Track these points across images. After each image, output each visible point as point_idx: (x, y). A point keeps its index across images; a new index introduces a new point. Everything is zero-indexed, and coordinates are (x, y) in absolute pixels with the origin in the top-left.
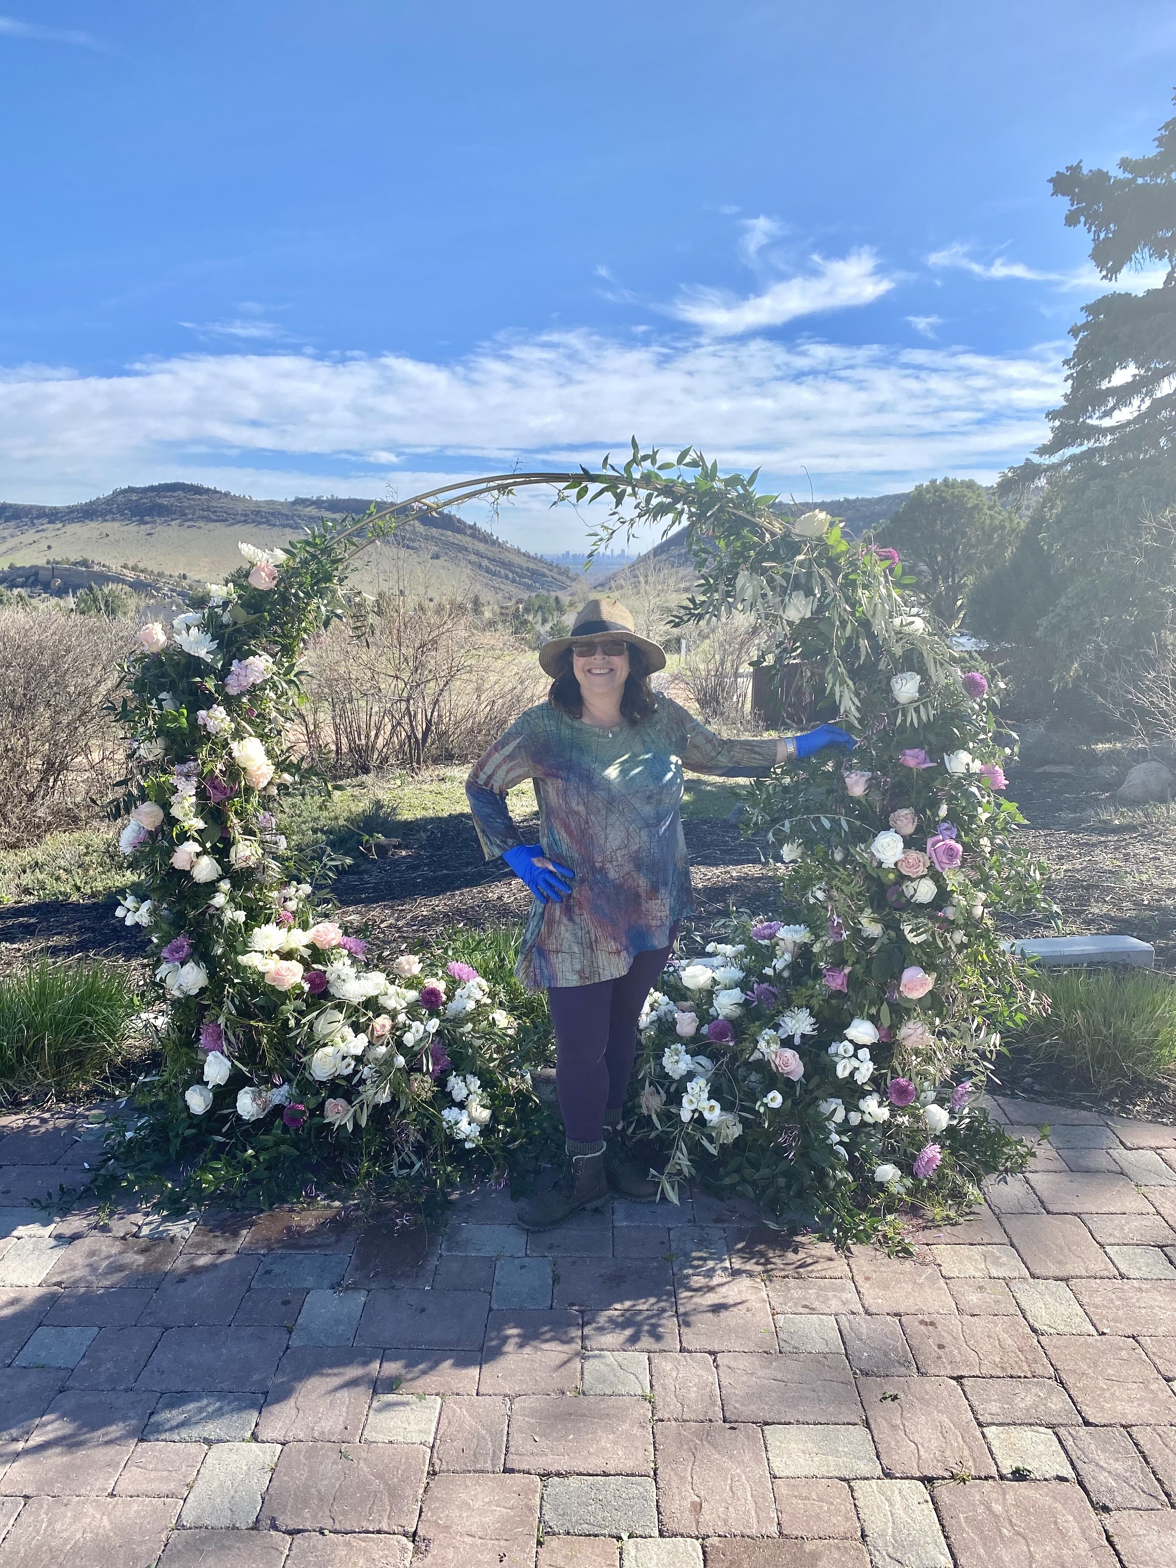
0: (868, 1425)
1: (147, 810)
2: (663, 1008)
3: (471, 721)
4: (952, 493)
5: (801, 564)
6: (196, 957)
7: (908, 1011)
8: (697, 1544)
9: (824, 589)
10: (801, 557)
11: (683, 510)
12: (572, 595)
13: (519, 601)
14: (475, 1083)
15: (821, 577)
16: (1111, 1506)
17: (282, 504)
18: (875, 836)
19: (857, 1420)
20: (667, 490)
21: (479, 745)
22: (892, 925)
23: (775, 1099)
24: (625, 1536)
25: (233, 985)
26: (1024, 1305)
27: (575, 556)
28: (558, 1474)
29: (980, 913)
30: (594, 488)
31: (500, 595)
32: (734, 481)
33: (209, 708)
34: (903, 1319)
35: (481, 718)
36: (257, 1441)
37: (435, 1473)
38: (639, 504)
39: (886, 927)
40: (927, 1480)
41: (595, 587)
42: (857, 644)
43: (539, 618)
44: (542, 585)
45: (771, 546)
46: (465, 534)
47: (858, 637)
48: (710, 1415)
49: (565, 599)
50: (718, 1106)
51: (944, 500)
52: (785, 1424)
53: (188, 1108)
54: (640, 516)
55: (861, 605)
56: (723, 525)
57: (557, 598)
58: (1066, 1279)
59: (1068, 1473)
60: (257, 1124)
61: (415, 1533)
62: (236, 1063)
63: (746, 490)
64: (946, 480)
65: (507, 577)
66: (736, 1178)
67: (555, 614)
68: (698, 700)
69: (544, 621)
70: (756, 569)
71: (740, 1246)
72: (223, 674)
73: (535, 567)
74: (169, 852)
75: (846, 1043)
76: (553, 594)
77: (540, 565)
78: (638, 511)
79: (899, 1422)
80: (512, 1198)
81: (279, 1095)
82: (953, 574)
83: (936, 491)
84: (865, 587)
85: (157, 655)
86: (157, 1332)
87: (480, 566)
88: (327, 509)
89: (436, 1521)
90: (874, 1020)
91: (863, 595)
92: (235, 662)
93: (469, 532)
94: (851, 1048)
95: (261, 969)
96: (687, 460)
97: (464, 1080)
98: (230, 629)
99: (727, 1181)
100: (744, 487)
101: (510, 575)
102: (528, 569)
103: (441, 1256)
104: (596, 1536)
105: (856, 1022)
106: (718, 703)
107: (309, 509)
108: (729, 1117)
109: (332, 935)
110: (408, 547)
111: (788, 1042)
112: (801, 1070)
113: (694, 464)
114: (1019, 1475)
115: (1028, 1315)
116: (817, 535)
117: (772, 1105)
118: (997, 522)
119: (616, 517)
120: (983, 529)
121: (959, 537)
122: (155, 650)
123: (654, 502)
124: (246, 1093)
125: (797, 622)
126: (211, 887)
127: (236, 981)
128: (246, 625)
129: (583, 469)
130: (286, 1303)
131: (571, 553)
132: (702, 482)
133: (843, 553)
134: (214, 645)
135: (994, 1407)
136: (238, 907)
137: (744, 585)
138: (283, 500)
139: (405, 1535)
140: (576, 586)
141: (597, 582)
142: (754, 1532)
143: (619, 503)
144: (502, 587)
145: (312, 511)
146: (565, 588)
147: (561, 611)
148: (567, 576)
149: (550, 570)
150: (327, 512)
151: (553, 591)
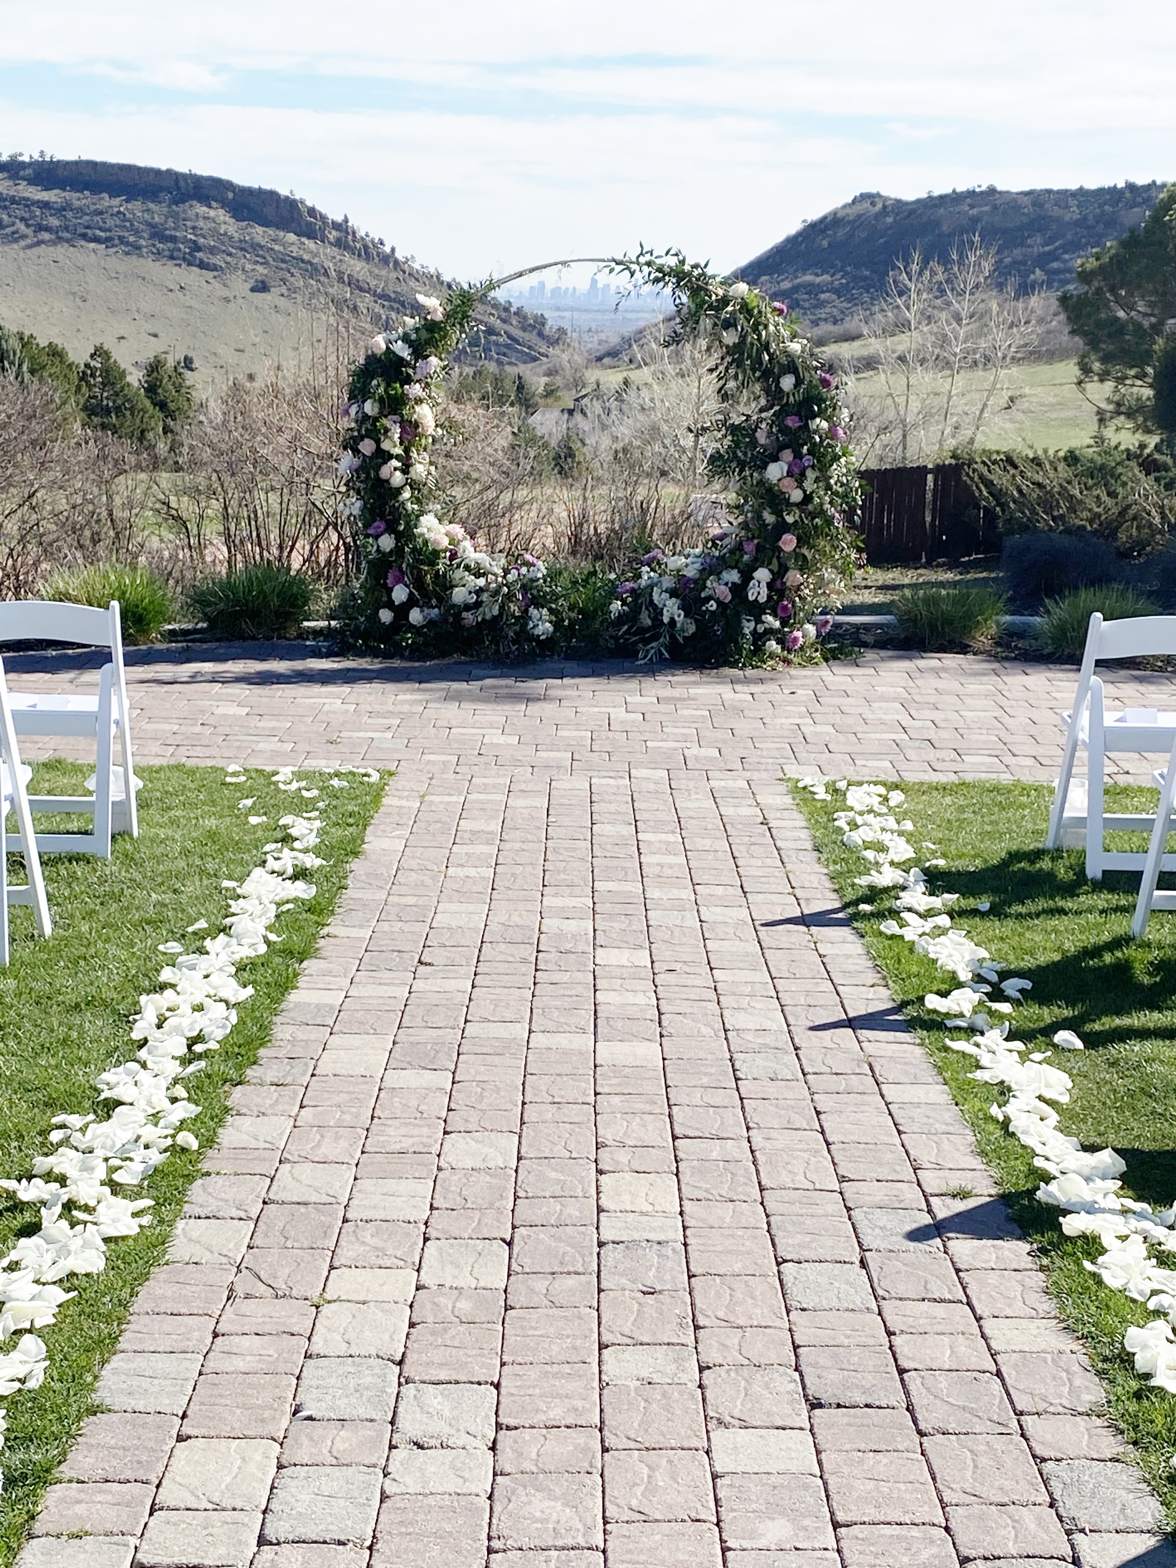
1: (367, 444)
2: (655, 578)
5: (729, 313)
6: (389, 531)
7: (787, 563)
10: (731, 308)
11: (669, 280)
12: (549, 373)
15: (741, 320)
20: (660, 269)
22: (779, 515)
23: (713, 606)
25: (410, 547)
30: (619, 268)
32: (696, 266)
33: (409, 384)
38: (644, 276)
39: (776, 516)
41: (599, 359)
45: (715, 302)
46: (323, 238)
49: (538, 382)
50: (683, 614)
53: (380, 620)
54: (645, 283)
57: (519, 380)
60: (422, 628)
62: (412, 590)
63: (702, 271)
72: (415, 367)
74: (379, 468)
75: (754, 581)
76: (511, 371)
78: (643, 280)
81: (433, 613)
85: (381, 355)
88: (32, 181)
90: (770, 569)
92: (421, 361)
93: (333, 235)
94: (756, 583)
95: (427, 538)
96: (670, 254)
97: (539, 610)
98: (418, 342)
105: (760, 570)
108: (689, 620)
109: (459, 531)
110: (203, 265)
111: (724, 584)
112: (730, 597)
113: (674, 256)
116: (741, 296)
117: (711, 609)
119: (631, 283)
122: (380, 352)
123: (652, 276)
124: (415, 610)
125: (731, 345)
126: (400, 490)
128: (426, 341)
129: (613, 257)
132: (679, 266)
134: (411, 350)
136: (413, 503)
140: (561, 356)
141: (604, 349)
143: (632, 276)
146: (535, 359)
147: (528, 407)
148: (540, 334)
149: (504, 321)
150: (31, 189)
151: (510, 363)
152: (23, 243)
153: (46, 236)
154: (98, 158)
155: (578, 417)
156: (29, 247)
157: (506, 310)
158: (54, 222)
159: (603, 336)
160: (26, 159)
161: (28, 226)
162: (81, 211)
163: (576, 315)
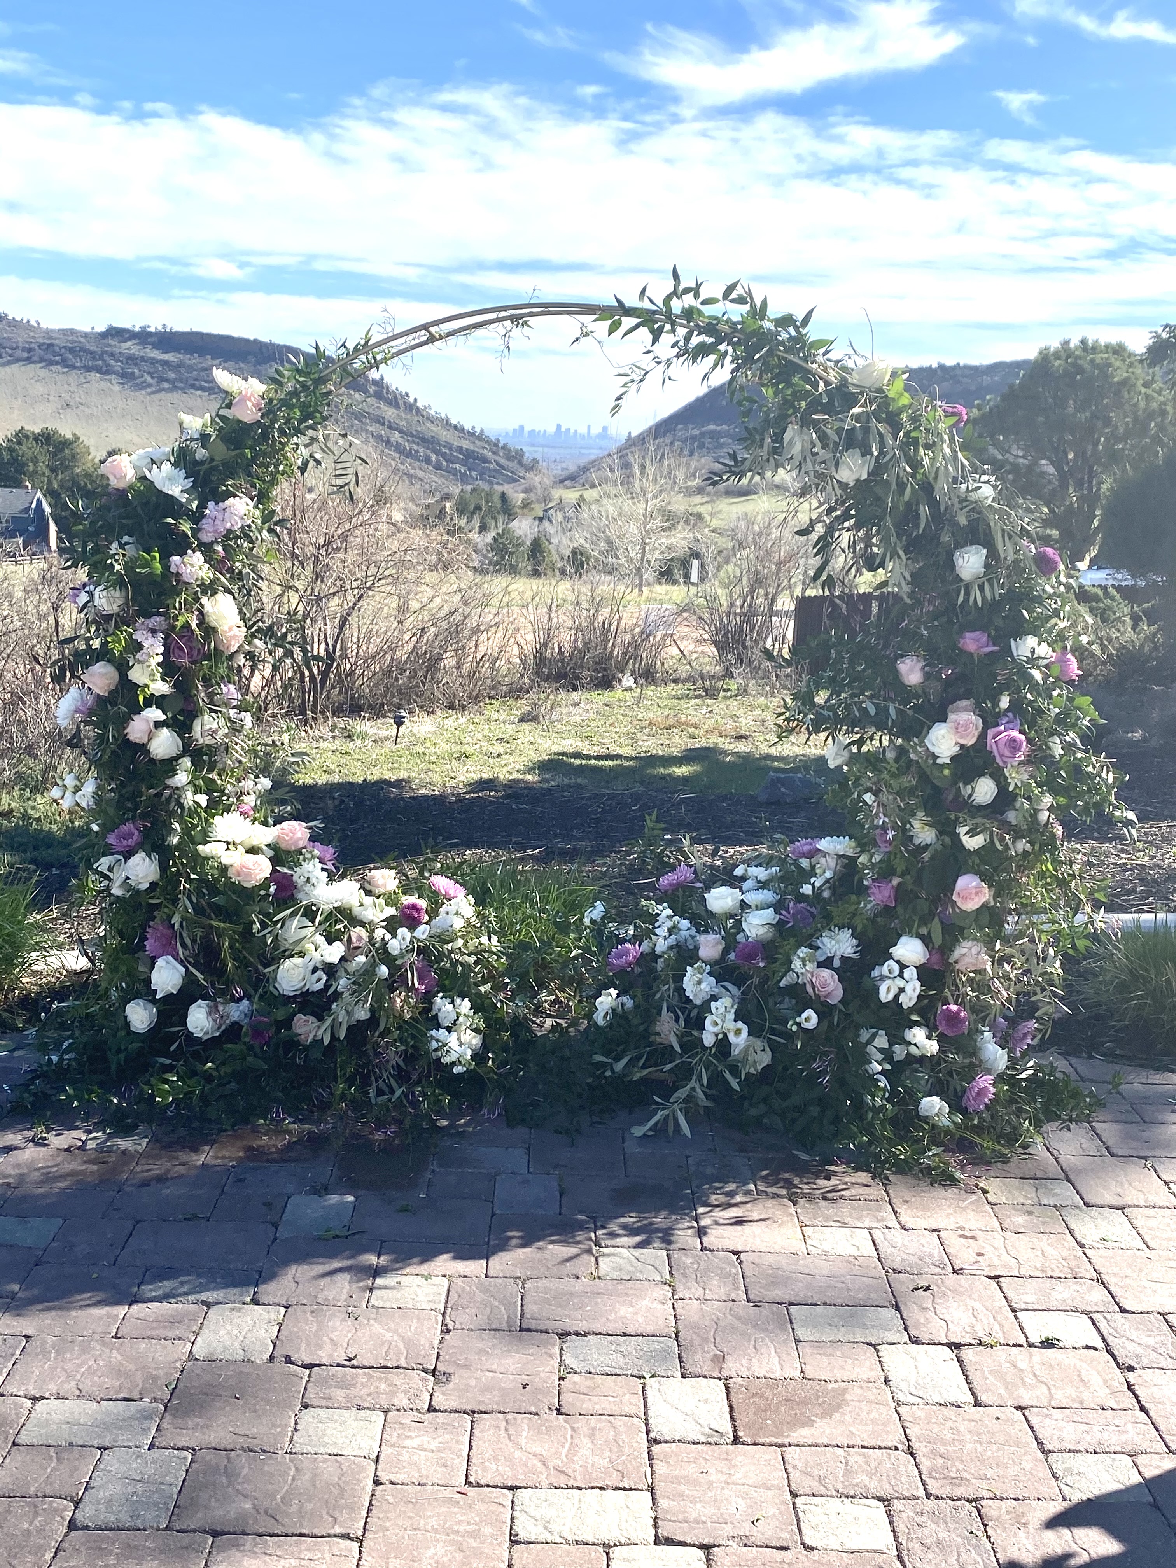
0: (898, 1308)
1: (103, 670)
2: (684, 933)
3: (388, 657)
4: (1092, 361)
5: (857, 418)
6: (148, 847)
7: (962, 930)
8: (721, 1383)
9: (882, 444)
10: (857, 410)
11: (726, 352)
12: (526, 491)
13: (447, 497)
14: (465, 1005)
15: (881, 435)
16: (1136, 1366)
17: (86, 335)
18: (930, 728)
19: (887, 1304)
20: (711, 328)
21: (400, 692)
22: (946, 829)
23: (810, 1019)
24: (647, 1376)
25: (189, 880)
26: (1072, 1227)
27: (532, 432)
28: (577, 1334)
29: (1045, 818)
30: (628, 322)
31: (418, 486)
32: (786, 321)
33: (182, 554)
34: (942, 1234)
35: (401, 654)
36: (258, 1304)
37: (448, 1331)
38: (678, 342)
39: (940, 833)
40: (955, 1346)
41: (562, 481)
42: (917, 511)
43: (476, 523)
44: (481, 474)
45: (824, 396)
46: (366, 391)
47: (918, 504)
48: (733, 1296)
49: (517, 498)
50: (745, 1029)
51: (1080, 370)
52: (812, 1305)
53: (128, 1024)
54: (678, 356)
55: (923, 466)
56: (771, 371)
57: (503, 495)
58: (1122, 1208)
59: (1099, 1344)
60: (214, 1042)
61: (435, 1369)
62: (191, 969)
63: (798, 332)
64: (1083, 342)
65: (428, 460)
66: (762, 1108)
67: (501, 518)
68: (715, 643)
69: (483, 528)
70: (806, 422)
71: (765, 1173)
72: (197, 517)
73: (472, 447)
74: (126, 720)
75: (891, 962)
76: (499, 489)
77: (478, 443)
78: (676, 350)
79: (930, 1306)
80: (508, 1126)
81: (236, 1012)
82: (1091, 478)
83: (1068, 357)
84: (927, 447)
85: (122, 493)
86: (129, 1224)
87: (388, 442)
88: (155, 346)
89: (455, 1362)
90: (926, 940)
91: (924, 455)
92: (211, 504)
93: (372, 389)
94: (896, 968)
95: (225, 861)
96: (734, 295)
97: (452, 1002)
98: (206, 466)
99: (753, 1112)
100: (796, 328)
101: (434, 458)
102: (460, 449)
103: (433, 1171)
104: (619, 1375)
105: (904, 940)
106: (745, 647)
107: (129, 344)
108: (759, 1043)
109: (299, 835)
111: (827, 964)
112: (840, 993)
113: (741, 300)
114: (1048, 1344)
115: (1077, 1235)
116: (877, 385)
117: (806, 1025)
118: (1154, 405)
119: (651, 355)
120: (1135, 413)
121: (1100, 424)
122: (121, 485)
123: (695, 340)
124: (200, 1006)
125: (852, 484)
126: (169, 766)
127: (193, 876)
128: (225, 464)
129: (618, 300)
130: (268, 1205)
131: (527, 429)
132: (750, 321)
133: (905, 408)
134: (189, 483)
135: (1030, 1298)
136: (197, 790)
137: (792, 439)
138: (88, 329)
139: (425, 1371)
140: (535, 479)
141: (565, 474)
142: (778, 1374)
143: (655, 340)
144: (420, 474)
145: (130, 347)
146: (516, 481)
147: (510, 515)
148: (520, 463)
149: (494, 453)
150: (156, 352)
151: (498, 483)
152: (149, 390)
153: (166, 385)
154: (205, 330)
155: (546, 523)
156: (153, 393)
157: (496, 445)
158: (172, 375)
159: (564, 465)
160: (152, 329)
161: (152, 378)
162: (191, 368)
163: (546, 450)
